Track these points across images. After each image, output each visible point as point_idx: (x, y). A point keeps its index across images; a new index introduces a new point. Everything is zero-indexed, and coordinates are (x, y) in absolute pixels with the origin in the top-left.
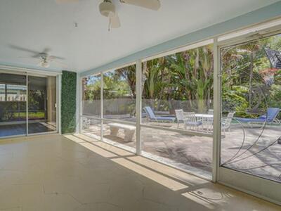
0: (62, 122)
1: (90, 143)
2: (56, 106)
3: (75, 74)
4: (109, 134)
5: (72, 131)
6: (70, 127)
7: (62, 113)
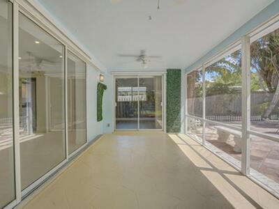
0: (167, 121)
1: (189, 146)
2: (162, 104)
3: (180, 70)
4: (216, 139)
5: (177, 131)
6: (174, 127)
7: (167, 112)
